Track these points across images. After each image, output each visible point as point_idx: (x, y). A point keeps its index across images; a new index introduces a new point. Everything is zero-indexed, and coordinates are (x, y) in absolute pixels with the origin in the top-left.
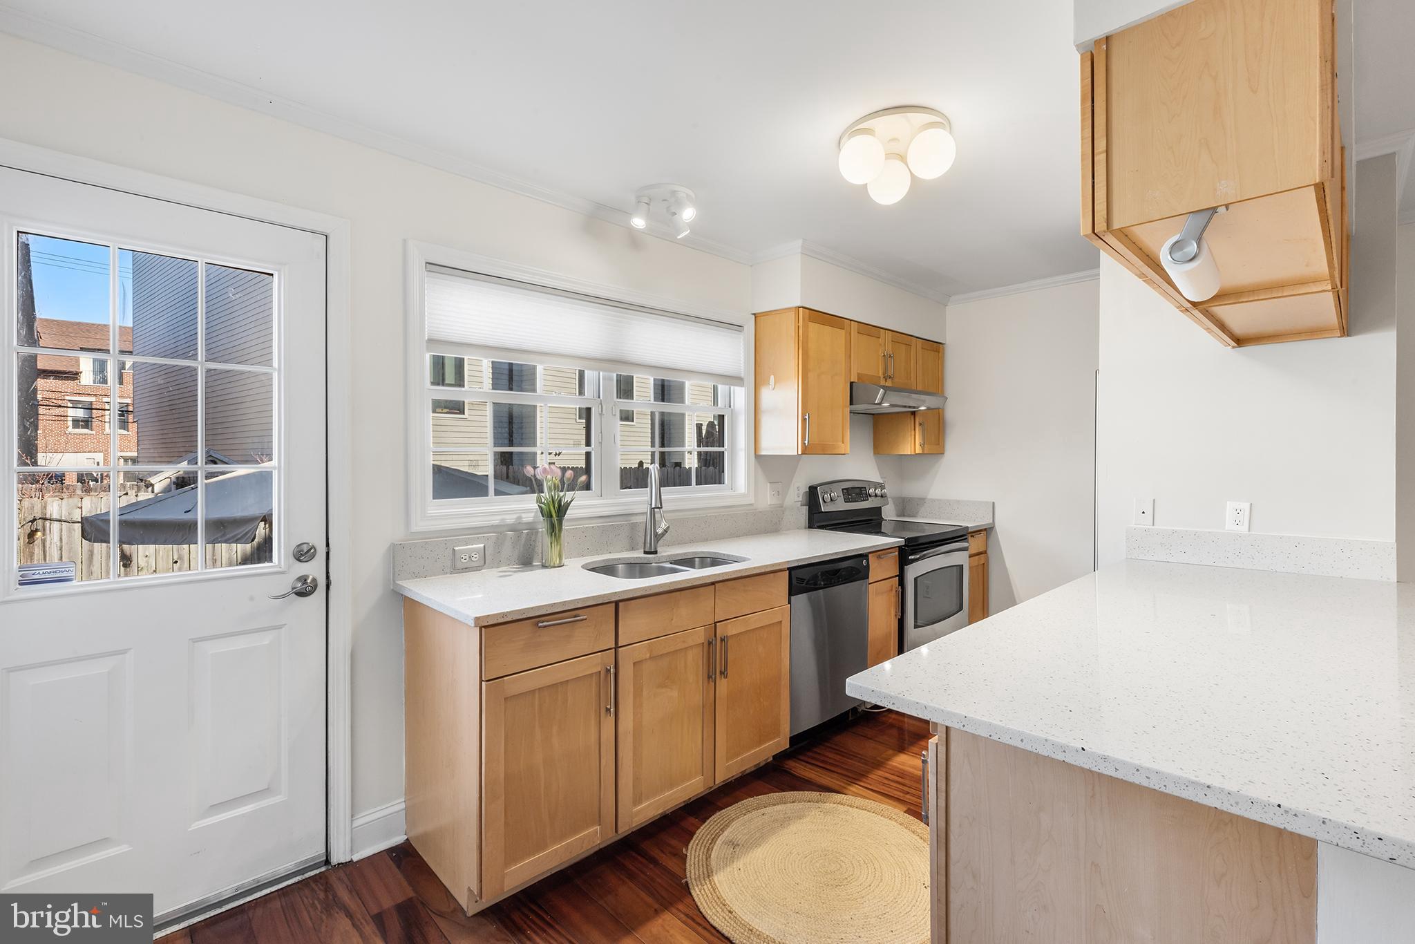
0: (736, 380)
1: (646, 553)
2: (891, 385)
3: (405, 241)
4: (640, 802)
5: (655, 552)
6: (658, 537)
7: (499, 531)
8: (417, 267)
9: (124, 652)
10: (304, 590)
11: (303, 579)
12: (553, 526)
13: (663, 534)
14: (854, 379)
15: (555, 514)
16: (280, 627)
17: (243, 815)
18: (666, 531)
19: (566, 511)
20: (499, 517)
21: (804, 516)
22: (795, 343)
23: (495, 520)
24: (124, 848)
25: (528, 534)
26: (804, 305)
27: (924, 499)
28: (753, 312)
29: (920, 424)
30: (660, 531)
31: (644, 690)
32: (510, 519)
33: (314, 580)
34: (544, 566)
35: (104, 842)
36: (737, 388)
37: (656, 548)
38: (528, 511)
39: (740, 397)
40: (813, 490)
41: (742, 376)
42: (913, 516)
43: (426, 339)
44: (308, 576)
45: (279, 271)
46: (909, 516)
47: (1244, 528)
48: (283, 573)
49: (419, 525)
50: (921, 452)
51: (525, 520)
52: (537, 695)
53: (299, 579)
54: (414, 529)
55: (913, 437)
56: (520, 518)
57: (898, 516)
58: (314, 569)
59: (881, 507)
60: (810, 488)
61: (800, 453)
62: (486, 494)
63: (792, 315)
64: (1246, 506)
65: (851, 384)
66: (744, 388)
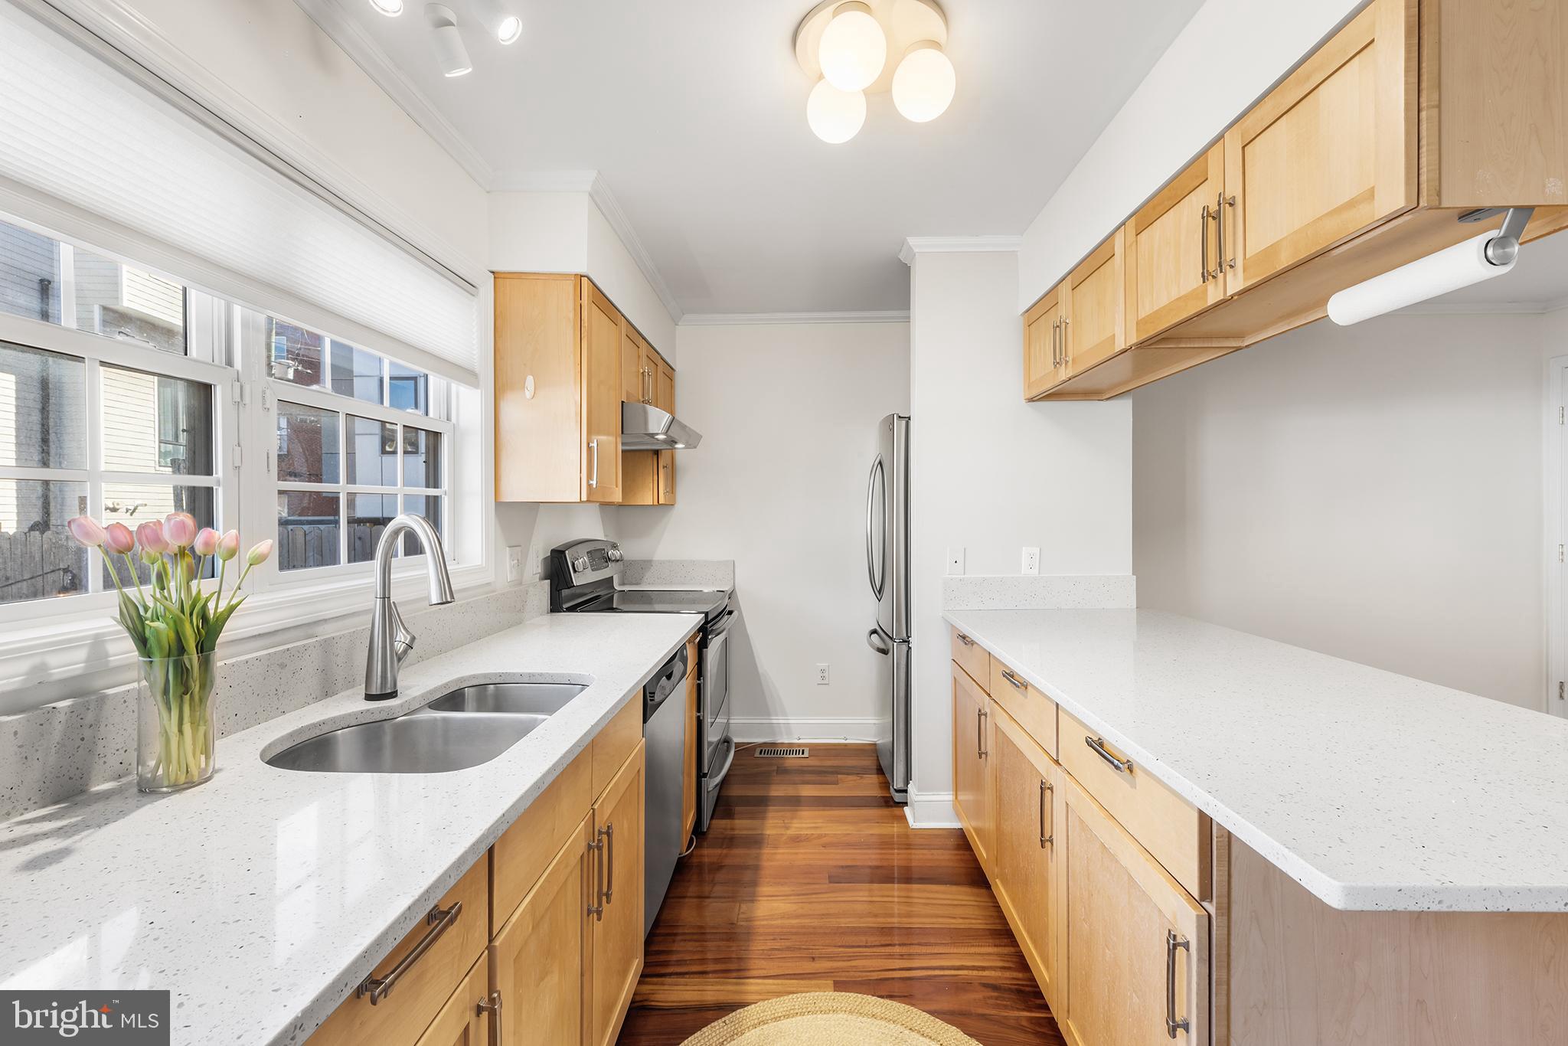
0: (468, 374)
1: (369, 697)
5: (393, 695)
12: (183, 677)
14: (623, 397)
18: (410, 646)
21: (546, 595)
22: (574, 330)
26: (592, 277)
27: (650, 561)
28: (494, 269)
29: (664, 467)
30: (400, 647)
36: (464, 388)
37: (395, 684)
39: (469, 405)
40: (558, 556)
41: (477, 370)
47: (1035, 572)
50: (664, 502)
55: (656, 482)
59: (614, 576)
60: (554, 552)
61: (584, 498)
63: (569, 287)
64: (1037, 550)
65: (623, 402)
66: (479, 391)
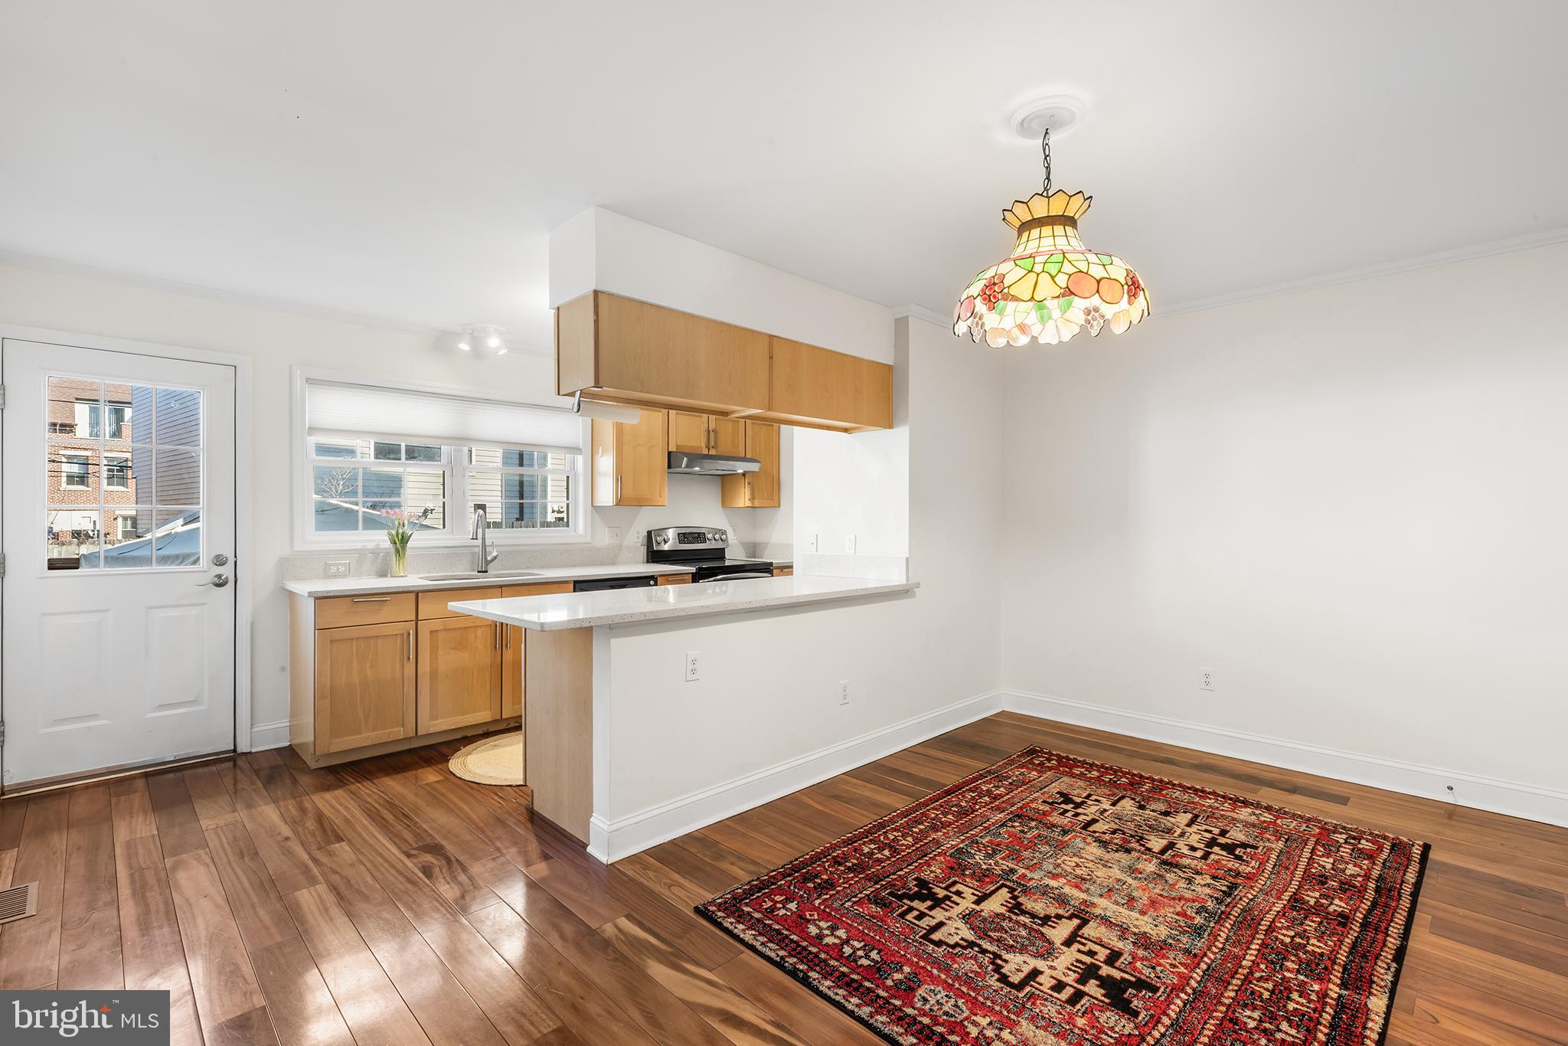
0: (576, 450)
1: (478, 572)
2: (714, 454)
3: (291, 366)
4: (436, 719)
5: (486, 572)
6: (488, 563)
7: (361, 553)
8: (299, 382)
9: (106, 611)
10: (220, 584)
11: (219, 576)
12: (397, 551)
13: (492, 560)
14: (672, 448)
15: (401, 542)
16: (205, 604)
17: (178, 714)
18: (495, 558)
19: (408, 540)
20: (362, 544)
21: (642, 553)
23: (359, 546)
24: (106, 722)
25: (383, 556)
27: (767, 544)
29: (749, 484)
30: (489, 558)
31: (439, 649)
32: (371, 546)
33: (227, 578)
34: (392, 577)
35: (95, 716)
36: (578, 456)
37: (486, 569)
38: (384, 541)
39: (580, 461)
40: (649, 533)
41: (583, 447)
42: (761, 558)
43: (307, 427)
44: (223, 575)
45: (203, 390)
46: (758, 558)
47: (852, 552)
48: (205, 572)
49: (299, 546)
50: (750, 505)
51: (382, 546)
52: (355, 642)
53: (216, 576)
54: (296, 549)
55: (744, 493)
56: (378, 545)
57: (748, 557)
58: (227, 571)
59: (724, 549)
60: (648, 532)
61: (614, 504)
62: (357, 529)
65: (669, 453)
